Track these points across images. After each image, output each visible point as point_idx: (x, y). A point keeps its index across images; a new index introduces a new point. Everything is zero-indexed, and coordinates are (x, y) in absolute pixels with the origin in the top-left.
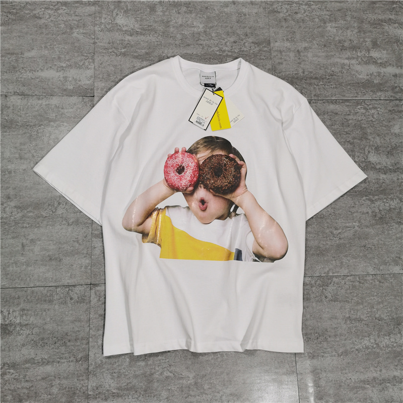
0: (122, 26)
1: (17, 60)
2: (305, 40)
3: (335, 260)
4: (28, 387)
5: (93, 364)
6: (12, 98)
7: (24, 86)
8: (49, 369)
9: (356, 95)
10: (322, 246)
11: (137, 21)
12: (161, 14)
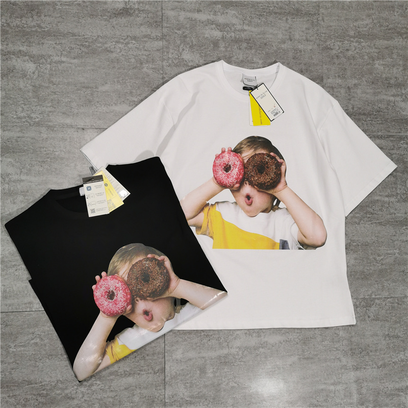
0: (188, 61)
1: (92, 94)
2: (355, 77)
3: (378, 284)
4: (113, 396)
5: (169, 375)
6: (88, 131)
7: (100, 120)
8: (130, 380)
9: (399, 131)
10: (366, 271)
11: (201, 56)
12: (224, 49)
